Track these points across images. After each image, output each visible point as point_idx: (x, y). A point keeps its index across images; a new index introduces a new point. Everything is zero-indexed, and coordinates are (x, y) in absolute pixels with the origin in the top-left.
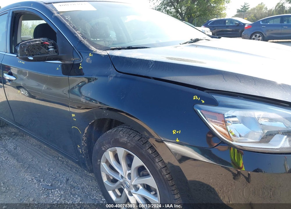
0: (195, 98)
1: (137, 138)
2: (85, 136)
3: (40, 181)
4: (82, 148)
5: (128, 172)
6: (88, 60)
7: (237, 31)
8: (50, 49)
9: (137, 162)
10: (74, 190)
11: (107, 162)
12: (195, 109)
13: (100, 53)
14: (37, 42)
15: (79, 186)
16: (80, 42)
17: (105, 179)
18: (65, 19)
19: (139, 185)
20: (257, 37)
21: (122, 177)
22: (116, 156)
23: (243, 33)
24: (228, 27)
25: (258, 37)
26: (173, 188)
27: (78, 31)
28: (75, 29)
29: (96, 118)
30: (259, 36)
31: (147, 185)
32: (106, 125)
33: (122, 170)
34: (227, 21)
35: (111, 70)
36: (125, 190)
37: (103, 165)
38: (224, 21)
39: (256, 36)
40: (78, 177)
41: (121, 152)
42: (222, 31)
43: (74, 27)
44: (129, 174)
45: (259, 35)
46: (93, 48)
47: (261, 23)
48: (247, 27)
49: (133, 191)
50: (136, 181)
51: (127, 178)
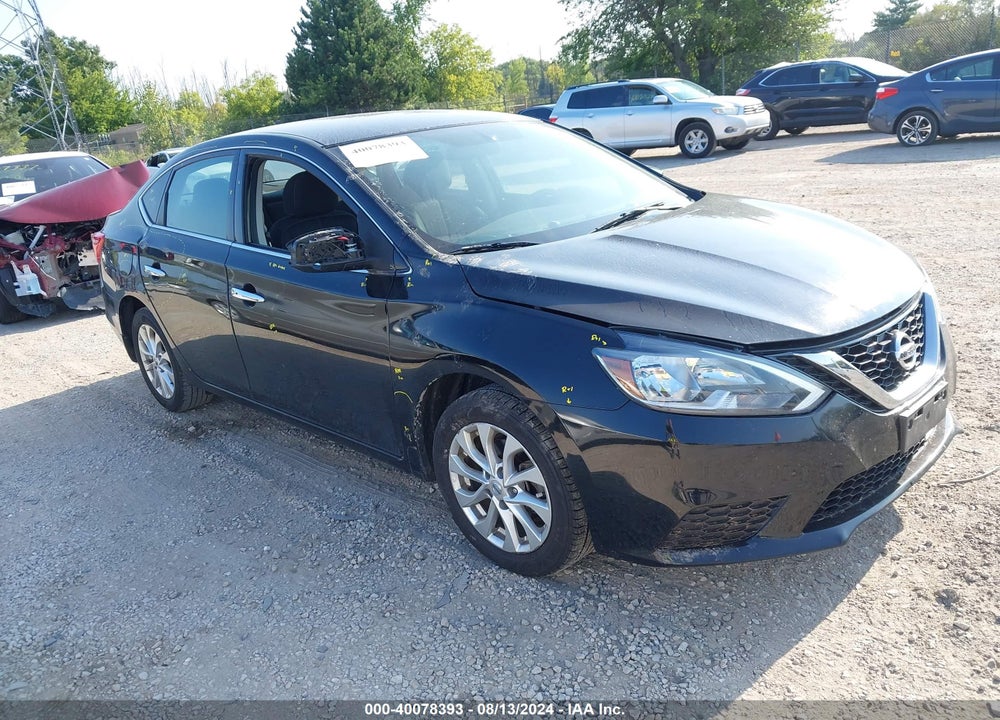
0: (594, 337)
1: (511, 404)
2: (420, 409)
3: (321, 509)
4: (413, 431)
5: (497, 467)
6: (423, 272)
7: (856, 102)
8: (350, 250)
9: (512, 445)
10: (393, 522)
11: (461, 452)
12: (594, 354)
13: (445, 261)
14: (328, 238)
15: (402, 515)
16: (407, 237)
17: (456, 486)
18: (370, 185)
19: (516, 487)
20: (917, 124)
21: (488, 476)
22: (477, 442)
23: (871, 111)
24: (825, 89)
25: (921, 126)
26: (569, 482)
27: (399, 213)
28: (392, 208)
29: (441, 374)
30: (924, 123)
31: (529, 482)
32: (456, 389)
33: (487, 463)
34: (822, 71)
35: (466, 291)
36: (494, 499)
37: (453, 457)
38: (812, 71)
39: (912, 122)
40: (398, 501)
41: (485, 430)
42: (808, 104)
43: (389, 204)
44: (501, 469)
45: (922, 118)
46: (431, 250)
47: (928, 78)
48: (882, 94)
49: (507, 497)
50: (511, 479)
51: (496, 476)
